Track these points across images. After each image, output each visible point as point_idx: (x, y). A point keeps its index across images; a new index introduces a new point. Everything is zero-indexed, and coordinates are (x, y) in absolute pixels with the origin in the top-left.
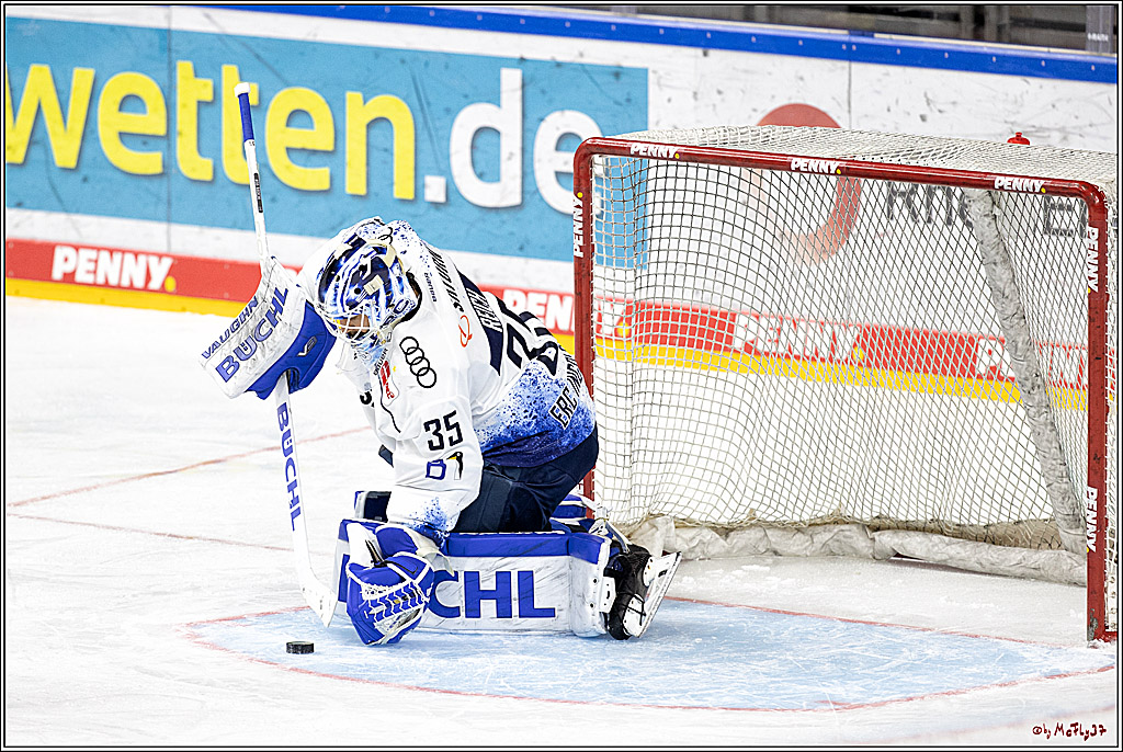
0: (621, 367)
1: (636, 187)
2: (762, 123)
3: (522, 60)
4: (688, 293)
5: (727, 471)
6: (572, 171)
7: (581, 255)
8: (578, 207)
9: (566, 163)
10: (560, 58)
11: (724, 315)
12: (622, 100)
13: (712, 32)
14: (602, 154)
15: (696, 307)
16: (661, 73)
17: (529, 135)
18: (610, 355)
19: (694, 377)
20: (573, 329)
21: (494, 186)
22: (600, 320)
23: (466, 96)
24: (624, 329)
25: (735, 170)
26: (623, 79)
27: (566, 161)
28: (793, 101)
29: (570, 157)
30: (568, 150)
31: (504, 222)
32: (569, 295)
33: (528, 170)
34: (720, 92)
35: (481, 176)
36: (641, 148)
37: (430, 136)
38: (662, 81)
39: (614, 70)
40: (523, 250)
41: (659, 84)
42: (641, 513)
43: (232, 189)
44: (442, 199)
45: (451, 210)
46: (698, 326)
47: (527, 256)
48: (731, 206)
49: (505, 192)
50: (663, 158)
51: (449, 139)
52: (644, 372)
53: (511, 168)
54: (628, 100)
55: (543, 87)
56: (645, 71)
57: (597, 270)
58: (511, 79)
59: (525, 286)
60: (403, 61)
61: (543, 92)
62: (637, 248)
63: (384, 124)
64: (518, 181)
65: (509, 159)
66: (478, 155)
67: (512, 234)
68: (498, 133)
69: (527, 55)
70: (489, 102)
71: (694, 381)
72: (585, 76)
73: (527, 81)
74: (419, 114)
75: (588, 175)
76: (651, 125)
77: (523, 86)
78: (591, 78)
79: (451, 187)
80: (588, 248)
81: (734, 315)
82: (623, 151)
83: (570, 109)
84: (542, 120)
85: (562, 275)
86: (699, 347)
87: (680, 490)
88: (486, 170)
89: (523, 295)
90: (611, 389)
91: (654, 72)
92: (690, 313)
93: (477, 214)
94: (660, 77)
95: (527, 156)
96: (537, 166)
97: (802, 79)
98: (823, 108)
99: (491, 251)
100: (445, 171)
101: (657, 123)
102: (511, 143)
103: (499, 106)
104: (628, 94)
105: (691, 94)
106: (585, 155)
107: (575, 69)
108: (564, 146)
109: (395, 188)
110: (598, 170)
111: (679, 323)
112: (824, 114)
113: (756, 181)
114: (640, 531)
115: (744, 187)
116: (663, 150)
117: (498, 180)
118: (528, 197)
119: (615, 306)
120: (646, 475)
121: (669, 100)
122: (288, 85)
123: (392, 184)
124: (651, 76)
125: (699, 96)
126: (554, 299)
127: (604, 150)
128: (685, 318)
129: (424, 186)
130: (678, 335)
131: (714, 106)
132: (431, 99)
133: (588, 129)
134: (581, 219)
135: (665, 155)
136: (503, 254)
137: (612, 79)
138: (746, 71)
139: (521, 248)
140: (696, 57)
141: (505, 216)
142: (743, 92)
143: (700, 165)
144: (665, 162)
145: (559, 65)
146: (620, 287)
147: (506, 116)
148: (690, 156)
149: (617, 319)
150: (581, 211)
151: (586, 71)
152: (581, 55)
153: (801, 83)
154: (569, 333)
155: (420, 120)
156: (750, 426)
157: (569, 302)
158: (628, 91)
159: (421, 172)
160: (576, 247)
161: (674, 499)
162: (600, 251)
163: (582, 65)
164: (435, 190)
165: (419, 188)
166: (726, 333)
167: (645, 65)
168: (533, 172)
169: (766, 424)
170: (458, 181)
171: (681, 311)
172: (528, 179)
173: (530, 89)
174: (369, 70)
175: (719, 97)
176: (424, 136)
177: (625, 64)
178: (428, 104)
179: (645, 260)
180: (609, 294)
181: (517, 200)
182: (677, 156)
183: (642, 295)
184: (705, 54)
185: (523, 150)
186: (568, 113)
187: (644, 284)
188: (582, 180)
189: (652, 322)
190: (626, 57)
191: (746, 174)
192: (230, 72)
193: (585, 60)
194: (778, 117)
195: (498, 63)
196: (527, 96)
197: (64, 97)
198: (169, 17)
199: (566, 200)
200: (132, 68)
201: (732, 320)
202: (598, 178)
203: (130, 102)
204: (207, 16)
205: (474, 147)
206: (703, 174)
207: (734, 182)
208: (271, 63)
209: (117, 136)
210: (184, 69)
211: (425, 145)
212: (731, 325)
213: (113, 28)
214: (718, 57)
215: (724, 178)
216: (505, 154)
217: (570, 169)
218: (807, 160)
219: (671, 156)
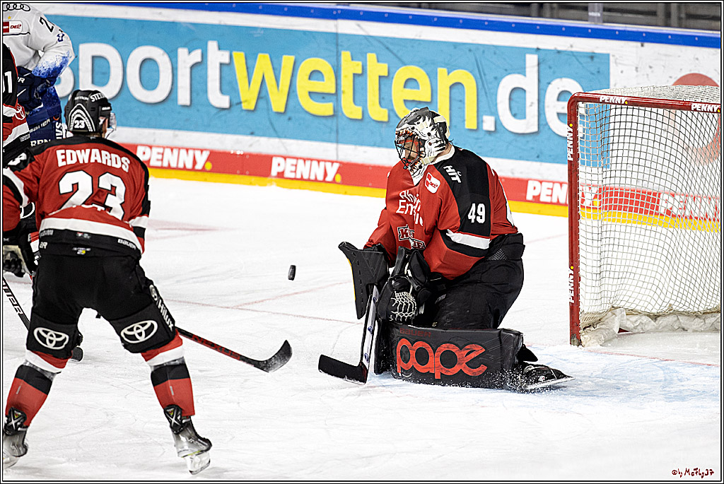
0: (595, 223)
1: (602, 122)
2: (676, 84)
3: (538, 49)
4: (634, 182)
5: (656, 282)
6: (566, 112)
7: (571, 159)
8: (570, 132)
9: (563, 108)
10: (559, 48)
11: (655, 194)
12: (595, 72)
13: (646, 33)
14: (583, 102)
15: (639, 190)
16: (617, 56)
17: (542, 92)
18: (589, 217)
19: (638, 230)
20: (568, 203)
21: (523, 121)
22: (583, 196)
23: (506, 70)
24: (597, 202)
25: (661, 111)
26: (595, 60)
27: (563, 107)
28: (692, 72)
29: (566, 104)
30: (564, 101)
31: (528, 142)
32: (566, 183)
33: (541, 112)
34: (651, 67)
35: (515, 116)
36: (606, 98)
37: (486, 93)
38: (618, 61)
39: (590, 55)
40: (539, 158)
41: (616, 63)
42: (608, 307)
43: (373, 123)
44: (492, 129)
45: (498, 135)
46: (640, 200)
47: (542, 161)
48: (658, 131)
49: (529, 124)
50: (618, 104)
51: (496, 95)
52: (609, 226)
53: (532, 111)
54: (599, 72)
55: (550, 65)
56: (608, 55)
57: (581, 168)
58: (532, 60)
59: (540, 178)
60: (470, 50)
61: (550, 68)
62: (603, 155)
63: (460, 86)
64: (536, 118)
65: (531, 106)
66: (513, 104)
67: (532, 148)
68: (525, 91)
69: (540, 47)
70: (519, 73)
71: (638, 232)
72: (574, 58)
73: (541, 61)
74: (480, 81)
75: (576, 114)
76: (612, 86)
77: (539, 64)
78: (577, 60)
79: (498, 121)
80: (576, 156)
81: (660, 194)
82: (596, 100)
83: (565, 77)
84: (549, 83)
85: (562, 172)
86: (641, 212)
87: (629, 293)
88: (518, 113)
89: (539, 183)
90: (589, 236)
91: (613, 56)
92: (635, 193)
93: (512, 137)
94: (617, 59)
95: (541, 104)
96: (546, 109)
97: (697, 59)
98: (709, 76)
99: (521, 158)
100: (494, 113)
101: (615, 85)
102: (532, 97)
103: (525, 75)
104: (599, 68)
105: (634, 68)
106: (574, 102)
107: (568, 55)
108: (562, 98)
109: (466, 123)
110: (581, 111)
111: (629, 199)
112: (710, 79)
113: (672, 116)
114: (606, 317)
115: (666, 120)
116: (618, 99)
117: (525, 118)
118: (541, 128)
119: (593, 188)
120: (610, 285)
121: (622, 72)
122: (404, 64)
123: (464, 121)
124: (611, 58)
125: (639, 69)
126: (557, 186)
127: (584, 99)
128: (632, 196)
129: (482, 121)
130: (628, 205)
131: (647, 75)
132: (486, 72)
133: (575, 88)
134: (572, 139)
135: (619, 102)
136: (527, 160)
137: (589, 60)
138: (666, 55)
139: (538, 157)
140: (637, 47)
141: (529, 138)
142: (664, 66)
143: (640, 108)
144: (620, 106)
145: (559, 52)
146: (595, 177)
147: (529, 81)
148: (634, 103)
149: (593, 195)
150: (572, 135)
151: (574, 56)
152: (572, 46)
153: (697, 62)
154: (565, 205)
155: (480, 84)
156: (669, 257)
157: (566, 187)
158: (598, 67)
159: (480, 113)
160: (569, 155)
161: (626, 298)
162: (583, 157)
163: (572, 52)
164: (489, 124)
165: (480, 122)
166: (656, 204)
167: (608, 52)
168: (544, 114)
169: (678, 255)
170: (501, 118)
171: (630, 191)
172: (542, 117)
173: (542, 66)
174: (451, 55)
175: (650, 70)
176: (482, 93)
177: (596, 51)
178: (485, 75)
179: (608, 162)
180: (589, 182)
181: (535, 129)
182: (626, 103)
183: (607, 181)
184: (642, 45)
185: (539, 100)
186: (564, 79)
187: (608, 176)
188: (572, 117)
189: (613, 197)
190: (597, 48)
191: (666, 113)
192: (371, 57)
193: (573, 49)
194: (684, 80)
195: (524, 51)
196: (541, 70)
197: (277, 72)
198: (336, 26)
199: (563, 129)
200: (316, 55)
201: (659, 197)
202: (582, 116)
203: (314, 75)
204: (359, 25)
205: (510, 99)
206: (642, 113)
207: (660, 118)
208: (395, 51)
209: (307, 94)
210: (346, 56)
211: (483, 99)
212: (658, 200)
213: (305, 32)
214: (650, 47)
215: (654, 116)
216: (528, 103)
217: (565, 111)
218: (701, 105)
219: (623, 103)
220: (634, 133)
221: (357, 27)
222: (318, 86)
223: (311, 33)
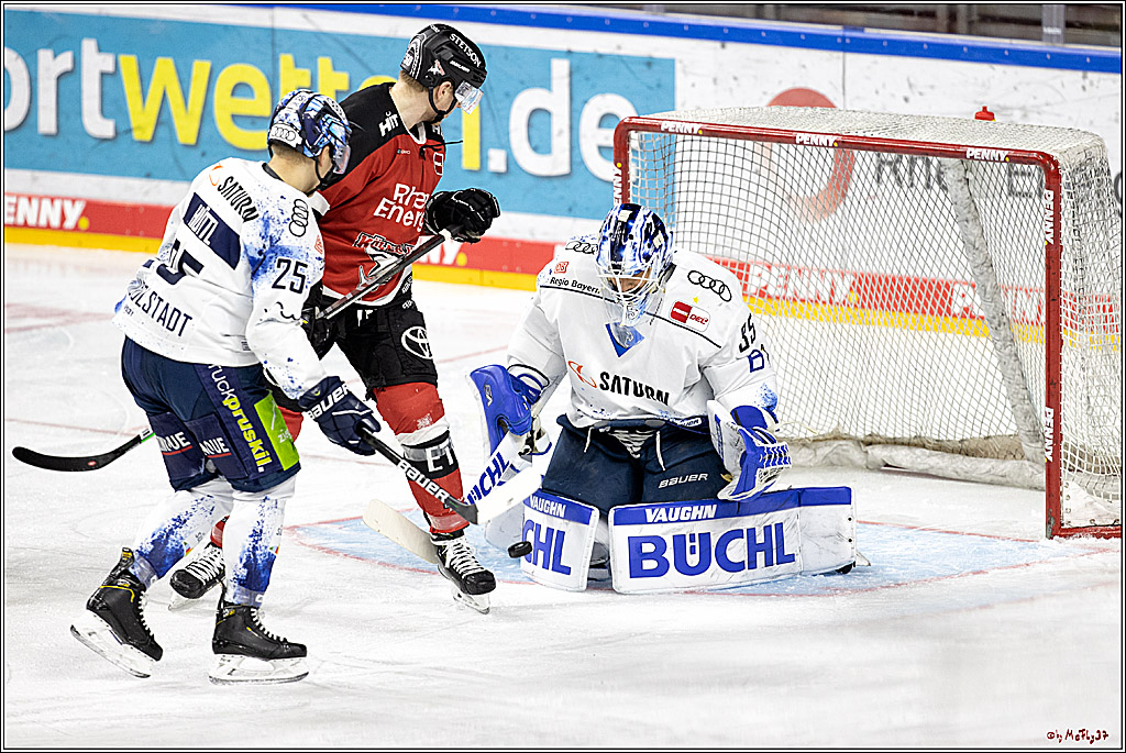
1: (667, 156)
2: (771, 104)
3: (569, 52)
6: (613, 145)
8: (617, 175)
9: (607, 139)
10: (602, 50)
11: (741, 266)
12: (654, 85)
13: (728, 28)
14: (637, 131)
16: (686, 62)
17: (575, 115)
21: (547, 158)
23: (522, 83)
25: (749, 144)
26: (655, 67)
27: (607, 137)
28: (797, 86)
29: (612, 133)
30: (609, 127)
31: (555, 189)
33: (575, 144)
34: (735, 78)
35: (535, 149)
36: (670, 125)
37: (494, 117)
38: (687, 70)
39: (646, 60)
41: (684, 72)
44: (503, 168)
45: (510, 178)
47: (575, 216)
48: (746, 175)
49: (557, 163)
50: (688, 134)
51: (508, 119)
53: (561, 143)
54: (659, 86)
55: (587, 76)
56: (672, 61)
58: (560, 68)
61: (587, 79)
62: (666, 209)
64: (567, 154)
65: (559, 135)
66: (533, 132)
67: (562, 198)
68: (548, 113)
69: (574, 48)
70: (541, 87)
72: (622, 65)
73: (574, 69)
75: (626, 148)
76: (678, 106)
77: (571, 74)
78: (627, 67)
79: (511, 157)
81: (749, 266)
82: (655, 128)
83: (611, 92)
84: (586, 102)
88: (540, 145)
91: (681, 62)
93: (532, 181)
94: (685, 66)
95: (574, 132)
96: (582, 141)
97: (804, 66)
98: (822, 91)
99: (545, 212)
100: (505, 145)
101: (683, 105)
102: (560, 122)
103: (550, 90)
104: (659, 80)
105: (711, 80)
106: (623, 132)
107: (614, 60)
108: (605, 123)
109: (463, 160)
110: (634, 144)
112: (823, 96)
113: (766, 153)
115: (757, 159)
116: (688, 127)
117: (550, 152)
118: (575, 167)
121: (693, 85)
122: (373, 74)
123: (461, 157)
124: (678, 66)
125: (718, 82)
127: (639, 127)
129: (487, 158)
131: (731, 90)
132: (493, 86)
133: (625, 110)
134: (620, 185)
135: (690, 132)
136: (554, 215)
137: (644, 68)
138: (758, 61)
139: (570, 210)
140: (715, 49)
141: (556, 183)
142: (755, 77)
143: (720, 140)
144: (690, 137)
145: (601, 56)
147: (556, 99)
148: (711, 132)
150: (620, 179)
151: (623, 61)
152: (619, 47)
153: (803, 70)
158: (656, 80)
159: (484, 147)
163: (619, 56)
164: (497, 161)
165: (484, 159)
167: (673, 56)
168: (579, 147)
170: (516, 154)
172: (576, 152)
173: (575, 77)
175: (735, 83)
176: (487, 116)
177: (656, 55)
178: (491, 89)
179: (673, 220)
181: (565, 169)
182: (701, 132)
184: (723, 46)
185: (571, 128)
186: (608, 96)
188: (620, 152)
190: (657, 49)
191: (758, 147)
192: (324, 63)
193: (622, 52)
194: (786, 99)
195: (549, 55)
196: (574, 82)
197: (185, 86)
198: (272, 18)
199: (607, 170)
200: (243, 61)
201: (748, 270)
202: (634, 151)
203: (240, 89)
204: (305, 17)
205: (529, 125)
206: (722, 148)
207: (749, 155)
208: (360, 55)
209: (229, 118)
210: (286, 61)
211: (489, 124)
212: (747, 276)
213: (226, 27)
214: (735, 49)
215: (739, 152)
216: (555, 130)
217: (611, 143)
218: (809, 135)
219: (695, 132)
220: (710, 177)
221: (303, 20)
222: (245, 106)
223: (234, 27)
